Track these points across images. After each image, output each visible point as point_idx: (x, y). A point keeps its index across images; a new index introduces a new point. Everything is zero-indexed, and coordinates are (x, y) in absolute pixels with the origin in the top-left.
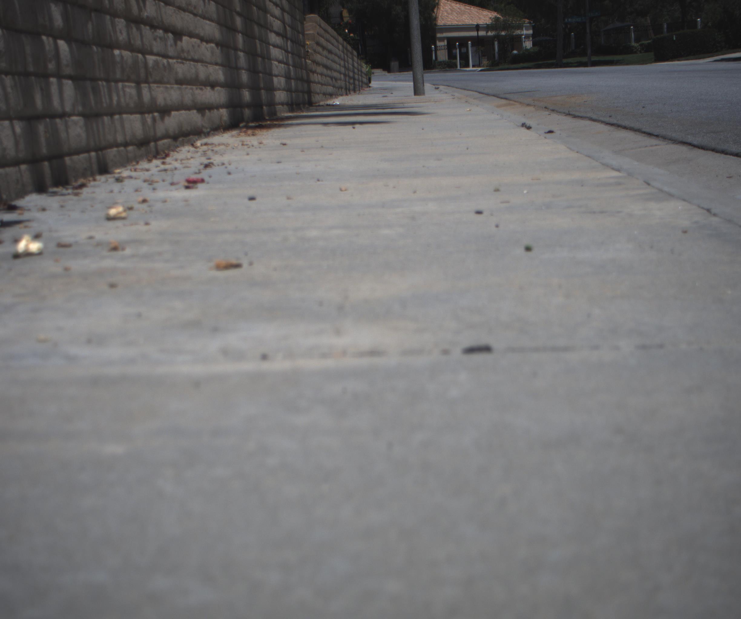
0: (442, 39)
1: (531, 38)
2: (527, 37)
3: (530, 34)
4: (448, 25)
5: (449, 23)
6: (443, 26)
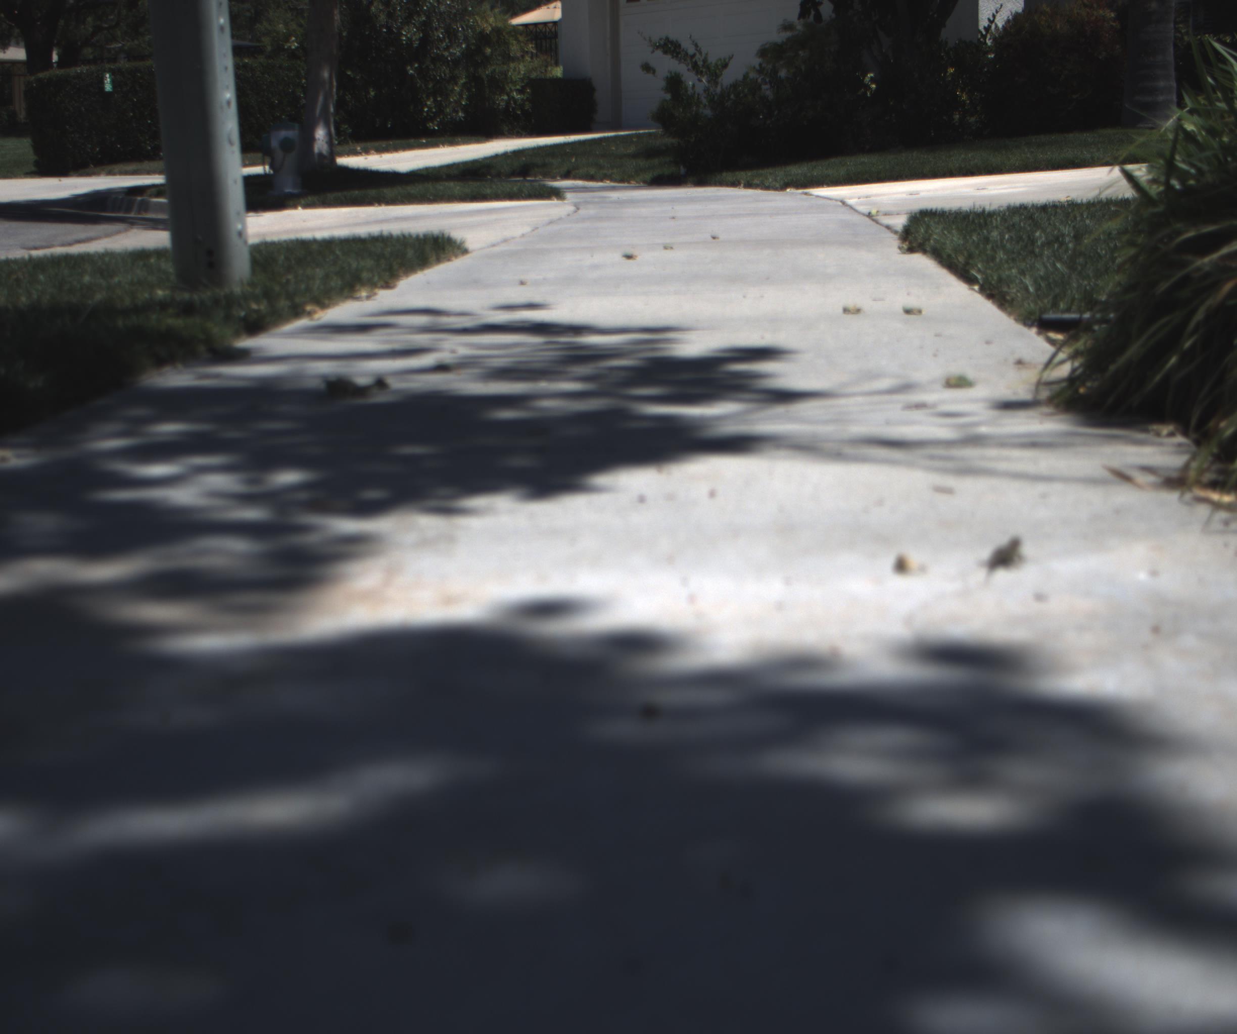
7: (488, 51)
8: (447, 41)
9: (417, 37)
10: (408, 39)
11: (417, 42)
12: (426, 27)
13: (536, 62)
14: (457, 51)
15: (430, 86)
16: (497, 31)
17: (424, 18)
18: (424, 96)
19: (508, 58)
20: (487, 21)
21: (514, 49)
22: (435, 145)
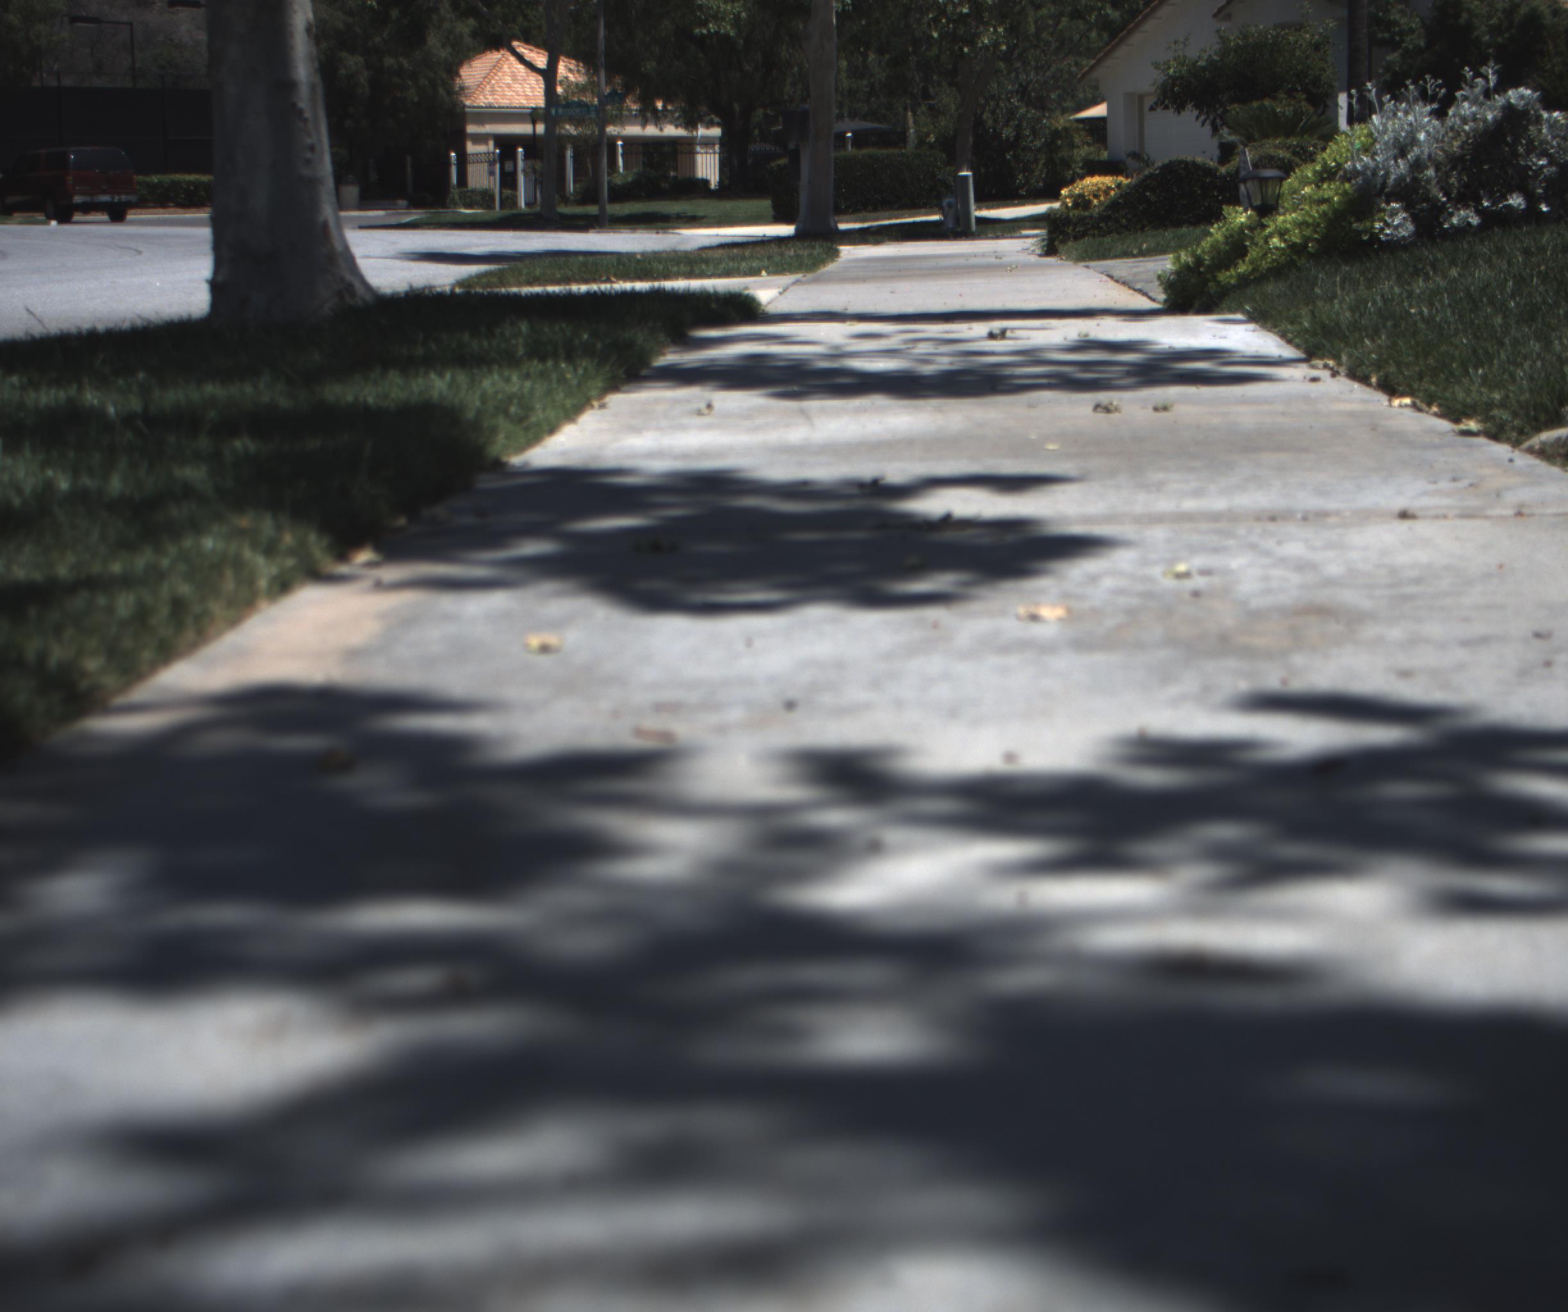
0: (480, 139)
1: (717, 147)
2: (707, 143)
3: (714, 138)
4: (499, 108)
5: (505, 102)
6: (486, 107)
7: (1059, 142)
8: (1032, 136)
9: (1012, 135)
10: (1006, 136)
11: (1013, 138)
12: (1018, 128)
13: (1092, 149)
14: (1038, 144)
15: (1021, 165)
16: (1066, 129)
17: (1017, 122)
18: (1017, 172)
19: (1072, 146)
20: (1058, 123)
21: (1077, 140)
22: (1023, 204)
